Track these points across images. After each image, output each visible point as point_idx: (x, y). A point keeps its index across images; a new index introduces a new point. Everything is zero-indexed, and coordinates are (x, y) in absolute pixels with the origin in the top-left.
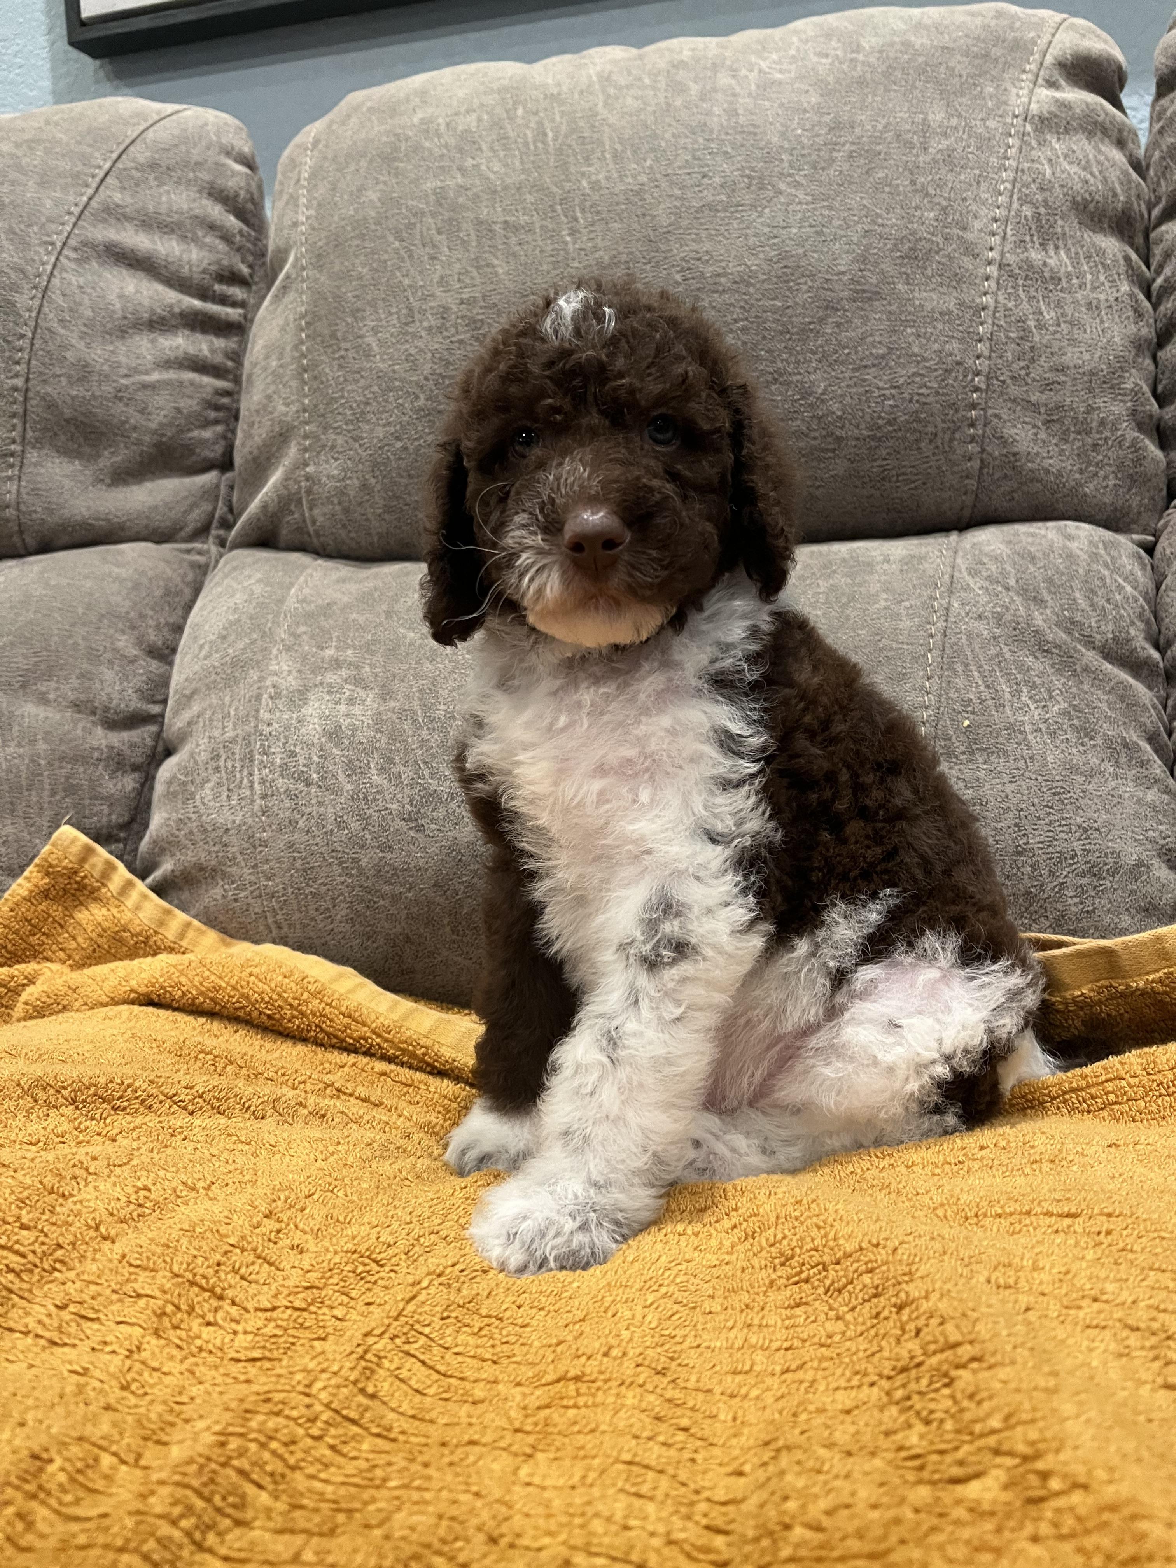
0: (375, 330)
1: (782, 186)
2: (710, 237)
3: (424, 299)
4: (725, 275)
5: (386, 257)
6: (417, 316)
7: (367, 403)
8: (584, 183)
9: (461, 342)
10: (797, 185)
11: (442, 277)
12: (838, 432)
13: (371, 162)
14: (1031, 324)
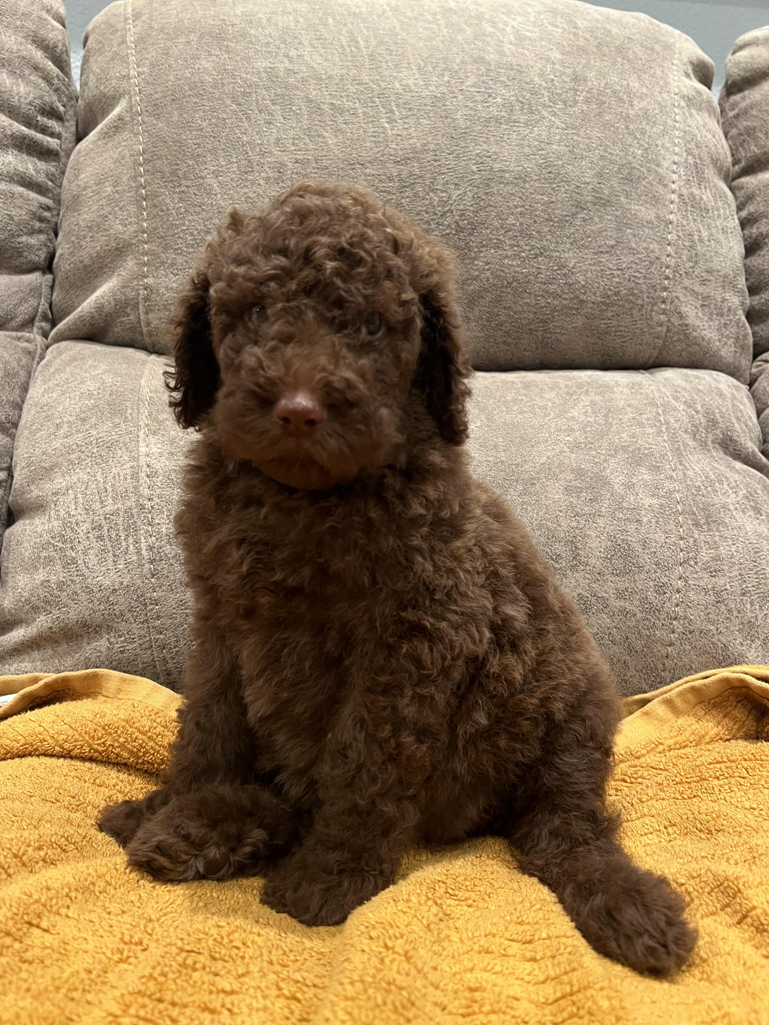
0: (216, 174)
1: (544, 113)
2: (497, 142)
3: (262, 154)
4: (509, 172)
5: (225, 116)
6: (256, 168)
8: (397, 85)
10: (555, 115)
11: (278, 139)
12: (582, 297)
13: (201, 37)
14: (696, 237)
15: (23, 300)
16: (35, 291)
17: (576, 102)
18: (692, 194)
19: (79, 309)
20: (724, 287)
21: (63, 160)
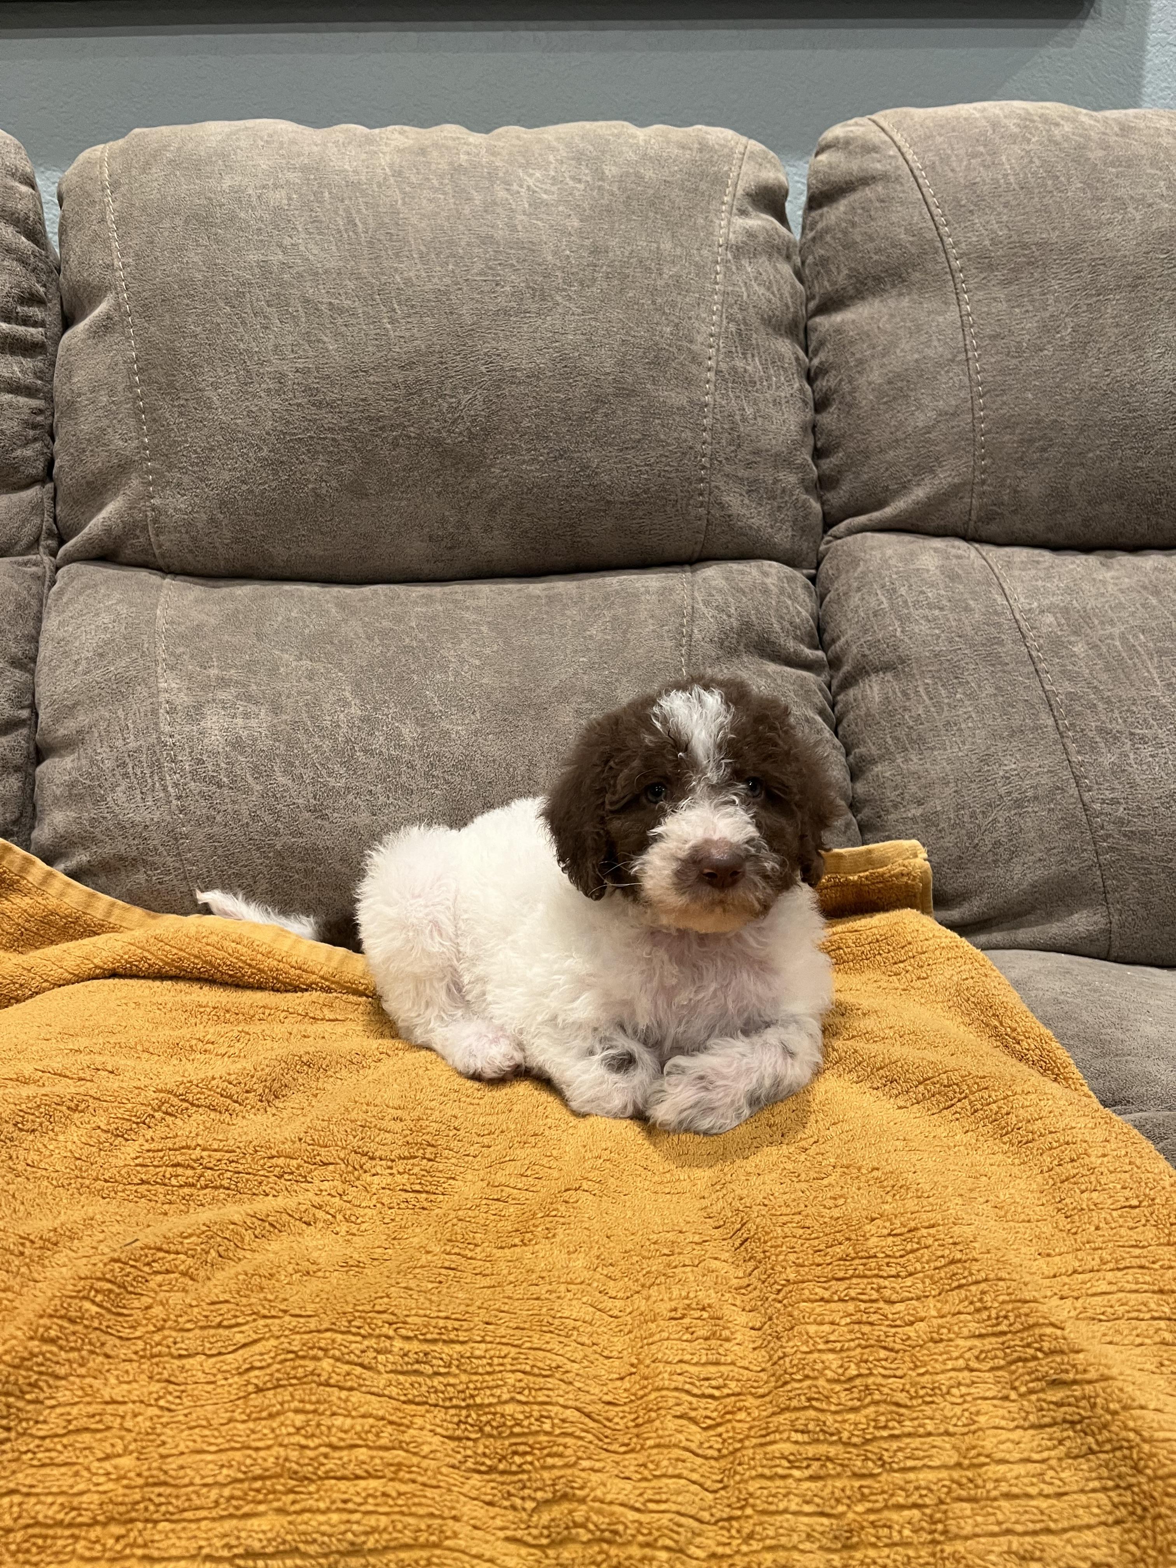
0: (215, 386)
1: (559, 298)
2: (506, 338)
3: (260, 364)
4: (521, 370)
5: (218, 320)
6: (256, 379)
7: (212, 449)
8: (398, 278)
9: (299, 405)
10: (570, 299)
11: (276, 346)
12: (609, 498)
13: (187, 222)
14: (738, 418)
15: (24, 521)
16: (36, 508)
17: (594, 280)
18: (734, 369)
19: (86, 530)
20: (775, 467)
21: (51, 350)
